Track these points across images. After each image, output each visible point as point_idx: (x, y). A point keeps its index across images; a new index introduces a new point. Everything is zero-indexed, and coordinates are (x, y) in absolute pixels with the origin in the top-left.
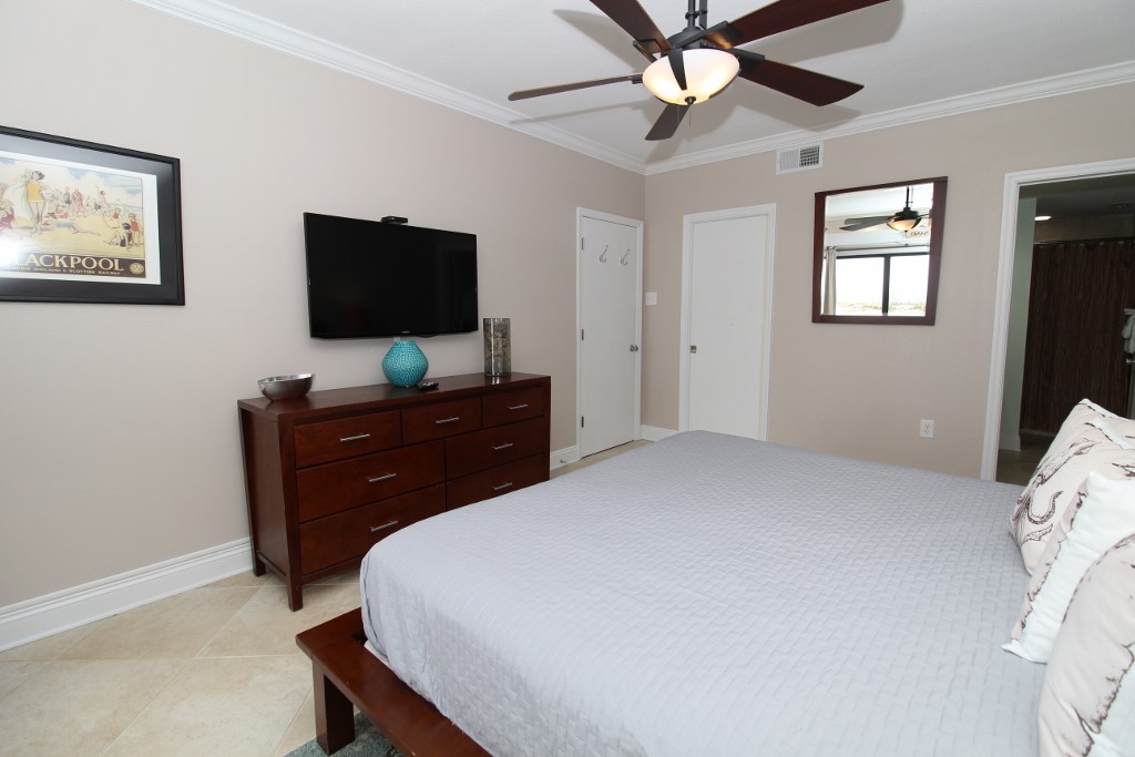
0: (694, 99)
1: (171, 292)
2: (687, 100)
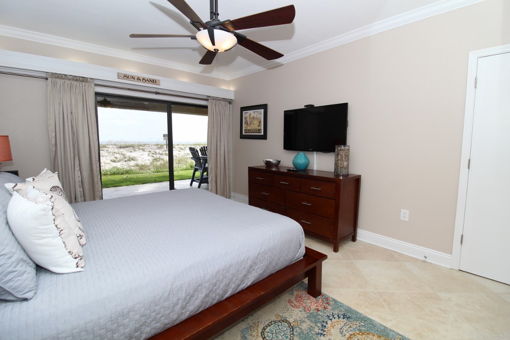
0: (218, 50)
1: (264, 137)
2: (215, 50)
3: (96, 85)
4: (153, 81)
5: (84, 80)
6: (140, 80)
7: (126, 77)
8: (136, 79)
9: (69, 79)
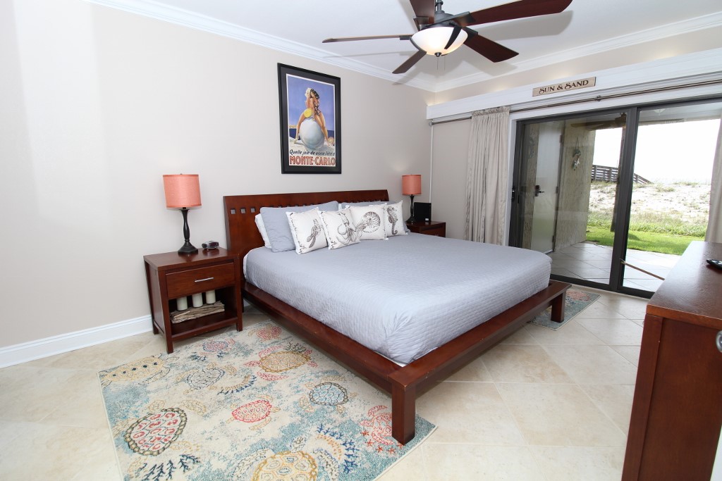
3: (511, 112)
4: (582, 83)
5: (498, 110)
6: (561, 88)
7: (543, 90)
8: (556, 89)
9: (487, 114)
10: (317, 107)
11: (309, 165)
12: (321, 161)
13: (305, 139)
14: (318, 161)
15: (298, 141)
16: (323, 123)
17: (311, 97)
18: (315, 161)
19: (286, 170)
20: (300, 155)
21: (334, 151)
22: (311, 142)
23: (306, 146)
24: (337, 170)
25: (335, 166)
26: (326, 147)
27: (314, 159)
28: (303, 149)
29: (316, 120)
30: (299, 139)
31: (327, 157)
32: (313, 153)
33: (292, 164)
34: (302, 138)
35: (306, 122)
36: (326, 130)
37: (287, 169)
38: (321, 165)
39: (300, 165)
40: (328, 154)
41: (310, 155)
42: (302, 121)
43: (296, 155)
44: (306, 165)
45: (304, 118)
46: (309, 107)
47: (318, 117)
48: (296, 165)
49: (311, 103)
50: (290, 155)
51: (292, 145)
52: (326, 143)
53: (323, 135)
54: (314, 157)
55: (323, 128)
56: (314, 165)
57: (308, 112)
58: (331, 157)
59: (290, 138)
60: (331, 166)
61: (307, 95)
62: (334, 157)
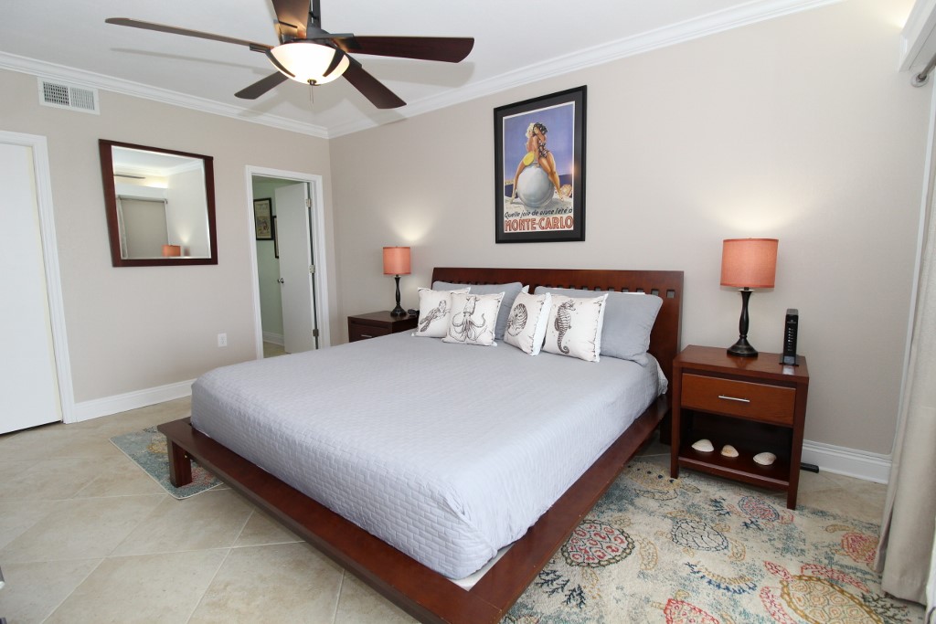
0: (315, 82)
2: (310, 81)
10: (543, 146)
11: (530, 230)
12: (548, 223)
13: (524, 195)
14: (544, 224)
15: (515, 200)
16: (551, 168)
17: (534, 134)
18: (539, 224)
19: (500, 239)
20: (518, 218)
21: (572, 206)
22: (533, 198)
23: (526, 205)
24: (578, 234)
25: (572, 229)
26: (556, 202)
27: (537, 221)
28: (521, 209)
29: (541, 166)
30: (517, 197)
31: (558, 216)
32: (535, 213)
33: (507, 230)
34: (521, 195)
35: (527, 171)
36: (557, 176)
37: (502, 238)
38: (548, 230)
39: (518, 231)
40: (559, 211)
41: (531, 217)
42: (520, 172)
43: (512, 219)
44: (526, 231)
45: (524, 167)
46: (530, 150)
47: (544, 161)
48: (513, 231)
49: (535, 144)
50: (505, 219)
51: (509, 207)
52: (556, 196)
53: (552, 185)
54: (538, 218)
55: (552, 174)
56: (538, 230)
57: (530, 157)
58: (565, 216)
59: (505, 197)
60: (566, 229)
61: (528, 135)
62: (572, 215)
